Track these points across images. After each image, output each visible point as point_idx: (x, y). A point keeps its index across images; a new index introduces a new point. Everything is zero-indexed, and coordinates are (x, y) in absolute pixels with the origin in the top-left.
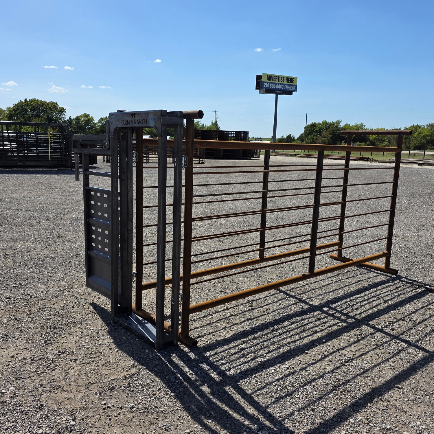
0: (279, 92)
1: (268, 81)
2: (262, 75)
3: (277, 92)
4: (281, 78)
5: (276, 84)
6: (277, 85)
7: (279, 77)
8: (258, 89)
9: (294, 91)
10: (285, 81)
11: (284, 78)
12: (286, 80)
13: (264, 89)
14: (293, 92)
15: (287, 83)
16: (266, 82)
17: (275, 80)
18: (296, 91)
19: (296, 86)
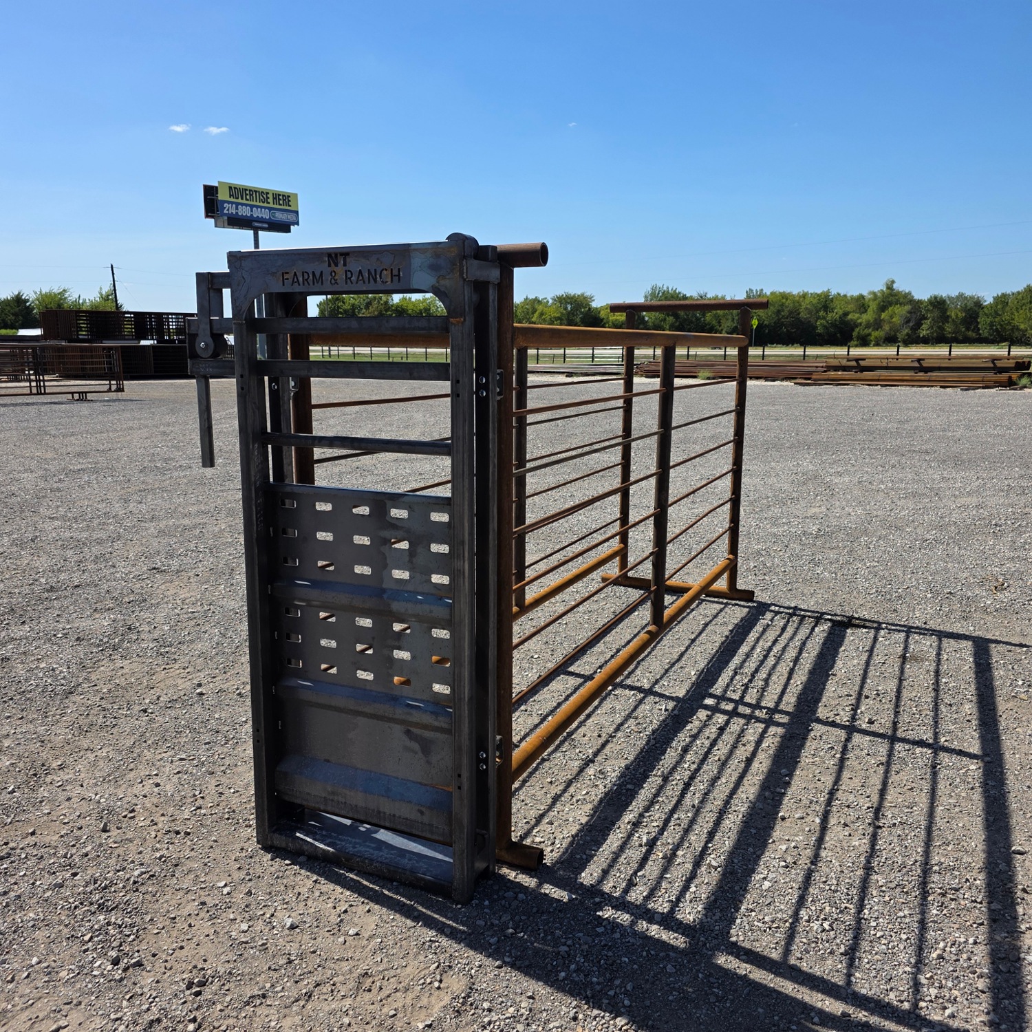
0: (260, 225)
1: (232, 200)
2: (216, 185)
3: (256, 224)
4: (263, 195)
5: (252, 207)
6: (254, 209)
7: (256, 191)
8: (212, 217)
9: (294, 224)
10: (270, 200)
11: (267, 193)
12: (274, 198)
13: (226, 218)
14: (292, 227)
15: (275, 206)
16: (229, 202)
17: (248, 197)
18: (298, 224)
19: (297, 212)
